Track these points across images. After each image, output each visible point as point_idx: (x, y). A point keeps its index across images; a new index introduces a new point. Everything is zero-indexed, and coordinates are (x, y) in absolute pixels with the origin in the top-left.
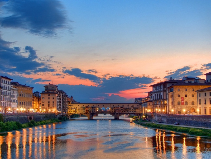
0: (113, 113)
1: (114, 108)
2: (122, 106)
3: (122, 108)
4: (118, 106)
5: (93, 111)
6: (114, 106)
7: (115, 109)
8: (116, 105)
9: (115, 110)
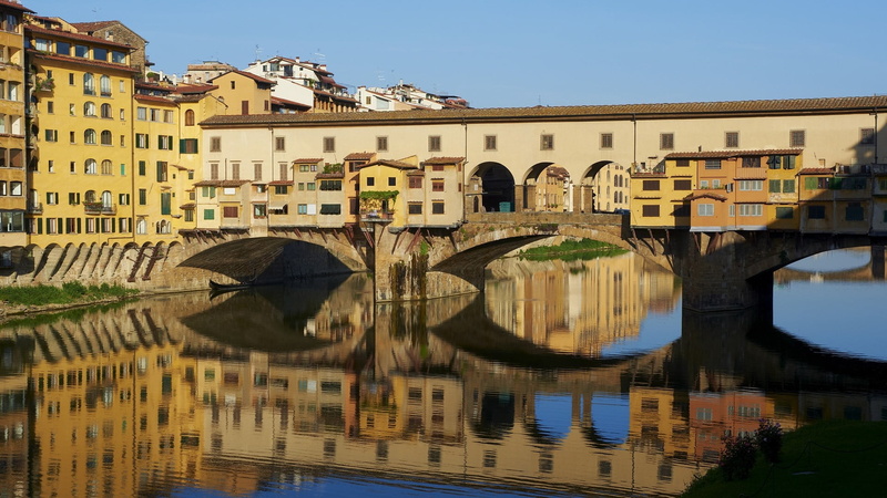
0: (658, 233)
1: (672, 169)
2: (785, 144)
3: (780, 174)
4: (732, 139)
5: (428, 208)
6: (680, 147)
7: (682, 184)
8: (704, 136)
9: (683, 194)
